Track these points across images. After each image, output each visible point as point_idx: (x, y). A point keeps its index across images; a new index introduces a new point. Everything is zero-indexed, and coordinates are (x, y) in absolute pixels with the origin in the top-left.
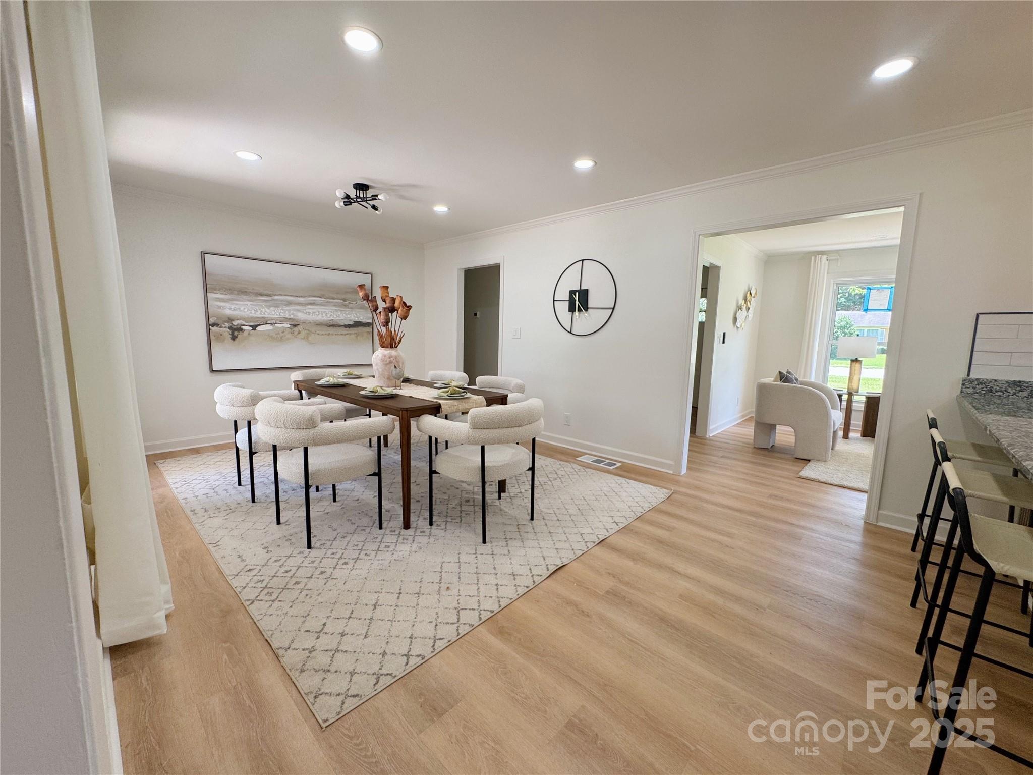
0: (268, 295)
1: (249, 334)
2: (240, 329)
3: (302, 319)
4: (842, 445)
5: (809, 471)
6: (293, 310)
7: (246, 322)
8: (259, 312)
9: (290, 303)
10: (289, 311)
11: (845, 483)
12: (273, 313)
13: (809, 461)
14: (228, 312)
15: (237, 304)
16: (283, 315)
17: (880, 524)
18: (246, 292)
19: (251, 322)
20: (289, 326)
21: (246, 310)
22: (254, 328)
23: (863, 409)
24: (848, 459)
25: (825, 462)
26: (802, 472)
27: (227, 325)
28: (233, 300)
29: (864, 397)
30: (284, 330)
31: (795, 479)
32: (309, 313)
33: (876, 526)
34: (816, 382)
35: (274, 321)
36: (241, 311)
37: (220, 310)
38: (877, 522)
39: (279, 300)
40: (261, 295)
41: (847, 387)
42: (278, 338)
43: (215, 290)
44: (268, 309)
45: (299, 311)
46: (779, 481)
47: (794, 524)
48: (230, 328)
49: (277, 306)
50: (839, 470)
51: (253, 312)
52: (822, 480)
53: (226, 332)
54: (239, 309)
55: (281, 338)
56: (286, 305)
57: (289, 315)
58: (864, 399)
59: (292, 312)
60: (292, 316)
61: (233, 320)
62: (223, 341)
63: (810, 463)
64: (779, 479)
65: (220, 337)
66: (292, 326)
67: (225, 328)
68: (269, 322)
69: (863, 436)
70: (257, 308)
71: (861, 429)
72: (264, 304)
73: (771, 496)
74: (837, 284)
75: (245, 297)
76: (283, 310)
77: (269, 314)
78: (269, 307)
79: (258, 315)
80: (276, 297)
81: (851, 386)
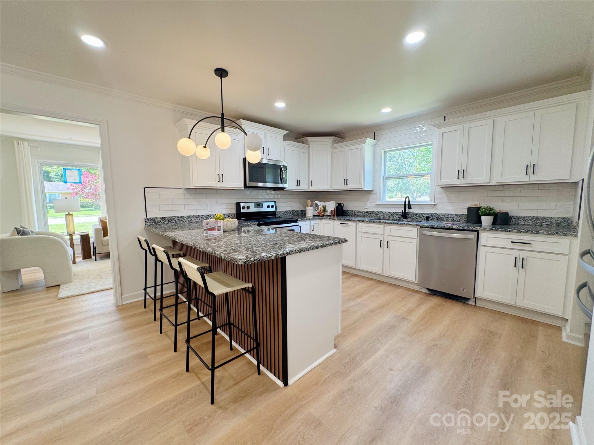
4: (75, 269)
5: (63, 292)
11: (93, 290)
13: (59, 285)
17: (124, 303)
23: (80, 243)
24: (84, 275)
25: (71, 282)
26: (59, 295)
29: (79, 236)
31: (58, 301)
33: (123, 305)
34: (40, 231)
38: (122, 303)
41: (66, 231)
46: (46, 308)
47: (78, 331)
50: (83, 284)
52: (77, 294)
58: (79, 237)
63: (61, 287)
64: (44, 307)
69: (84, 259)
71: (81, 255)
73: (47, 322)
74: (40, 164)
81: (69, 230)
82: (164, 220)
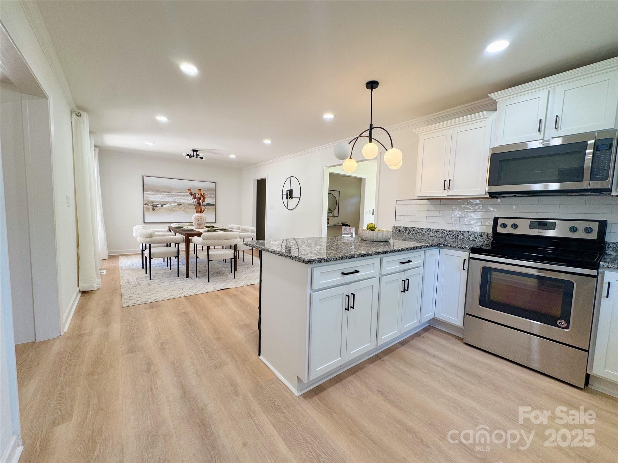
0: (169, 192)
1: (160, 208)
2: (156, 206)
3: (183, 202)
6: (179, 198)
7: (159, 203)
8: (164, 199)
9: (178, 196)
10: (177, 199)
12: (170, 199)
14: (152, 199)
15: (155, 196)
16: (174, 200)
18: (159, 191)
19: (161, 203)
20: (177, 205)
21: (159, 198)
22: (162, 206)
27: (151, 204)
28: (153, 194)
30: (175, 207)
32: (186, 200)
35: (171, 203)
36: (157, 199)
37: (149, 199)
39: (173, 194)
40: (165, 192)
42: (172, 210)
43: (147, 190)
44: (168, 198)
45: (182, 199)
48: (152, 206)
49: (172, 197)
51: (162, 199)
53: (150, 207)
54: (156, 198)
55: (173, 210)
56: (176, 196)
57: (177, 201)
59: (178, 199)
60: (178, 201)
61: (153, 202)
62: (149, 211)
65: (148, 209)
66: (178, 205)
67: (150, 205)
68: (168, 203)
70: (164, 197)
72: (166, 196)
75: (159, 193)
76: (174, 198)
77: (169, 200)
78: (169, 197)
79: (164, 200)
80: (172, 193)
82: (406, 230)
